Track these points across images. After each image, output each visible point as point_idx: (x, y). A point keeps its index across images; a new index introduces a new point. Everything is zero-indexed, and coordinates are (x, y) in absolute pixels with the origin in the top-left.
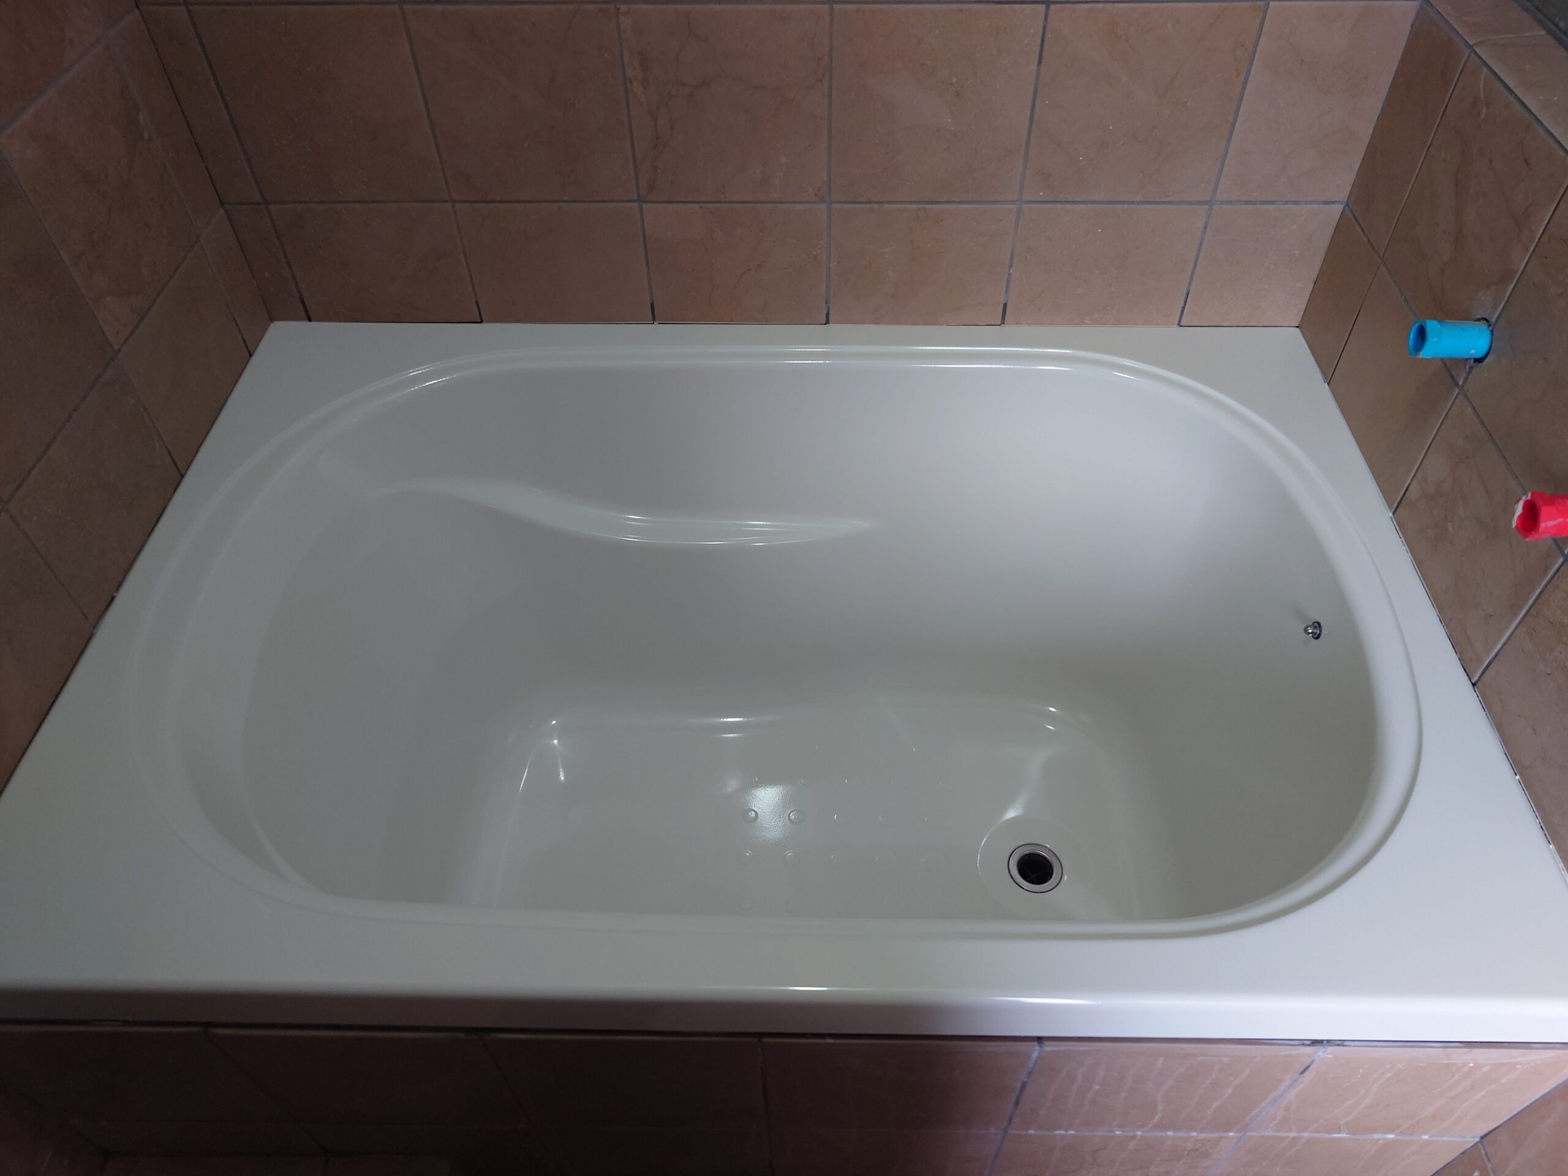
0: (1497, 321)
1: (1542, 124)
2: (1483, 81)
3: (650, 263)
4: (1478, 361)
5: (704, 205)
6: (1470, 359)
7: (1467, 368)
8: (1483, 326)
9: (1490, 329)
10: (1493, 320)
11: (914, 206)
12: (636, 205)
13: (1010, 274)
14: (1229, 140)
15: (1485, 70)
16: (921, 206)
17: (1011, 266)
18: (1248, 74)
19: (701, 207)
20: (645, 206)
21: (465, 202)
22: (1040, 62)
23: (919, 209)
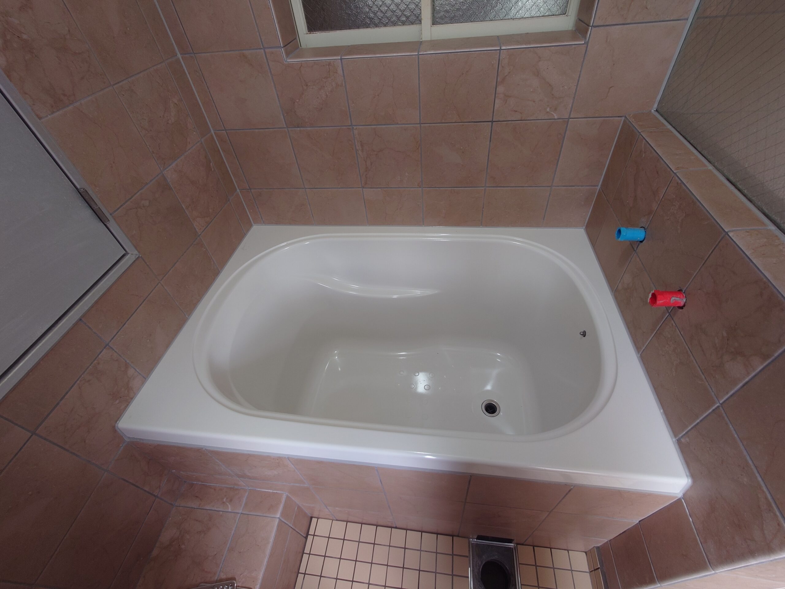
0: (647, 228)
1: (663, 160)
2: (643, 145)
3: (366, 207)
4: (641, 242)
5: (382, 189)
6: (638, 241)
7: (638, 244)
8: (643, 229)
9: (645, 230)
10: (646, 228)
11: (450, 189)
12: (361, 189)
13: (483, 210)
14: (557, 165)
15: (644, 140)
16: (452, 188)
17: (483, 208)
18: (563, 144)
19: (381, 190)
20: (364, 189)
21: (309, 188)
22: (490, 141)
23: (452, 190)
